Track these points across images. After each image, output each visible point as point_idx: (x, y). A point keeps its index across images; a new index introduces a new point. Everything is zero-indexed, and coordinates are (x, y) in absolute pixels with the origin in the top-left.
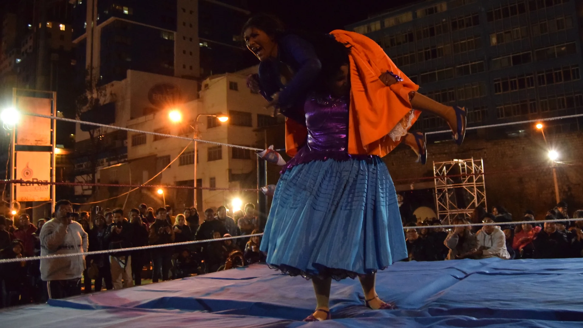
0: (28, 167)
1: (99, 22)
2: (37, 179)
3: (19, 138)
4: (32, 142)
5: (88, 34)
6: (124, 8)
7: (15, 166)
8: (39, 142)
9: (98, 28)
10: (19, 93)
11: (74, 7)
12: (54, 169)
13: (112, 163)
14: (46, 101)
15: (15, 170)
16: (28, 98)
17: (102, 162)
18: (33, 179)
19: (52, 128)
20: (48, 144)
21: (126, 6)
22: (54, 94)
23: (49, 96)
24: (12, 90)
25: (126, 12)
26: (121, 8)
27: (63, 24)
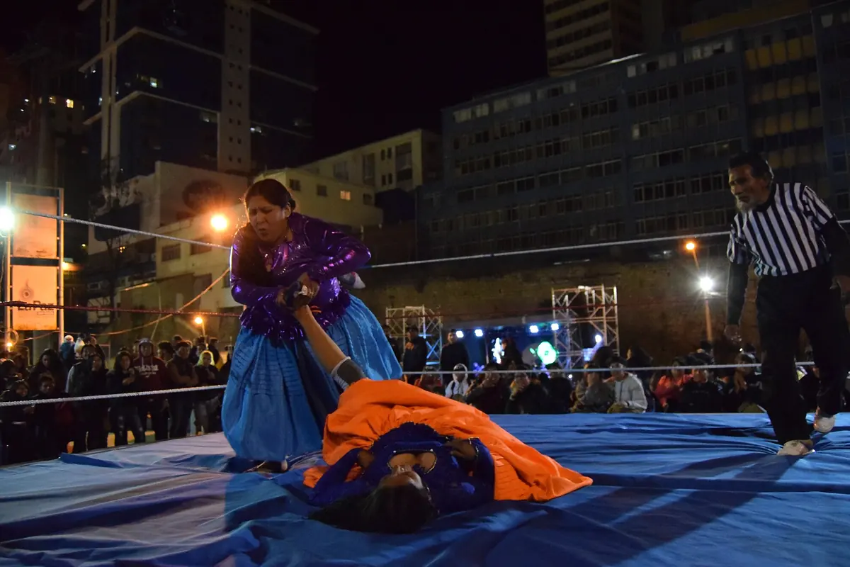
0: (27, 286)
1: (118, 98)
2: (39, 302)
3: (16, 248)
4: (32, 254)
5: (103, 114)
6: (152, 79)
7: (11, 284)
8: (42, 254)
9: (117, 107)
10: (15, 190)
11: (86, 77)
12: (62, 289)
13: (135, 282)
14: (51, 200)
15: (11, 289)
16: (26, 196)
17: (123, 281)
18: (35, 302)
19: (58, 235)
20: (54, 257)
21: (155, 77)
22: (61, 191)
23: (53, 194)
24: (5, 185)
25: (154, 85)
26: (146, 79)
27: (71, 99)
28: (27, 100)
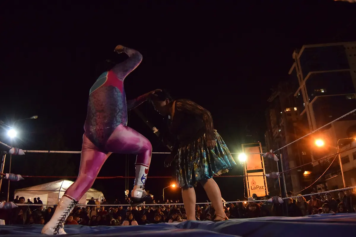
0: (253, 180)
1: (310, 101)
2: (258, 186)
3: (247, 167)
4: (253, 168)
5: (306, 109)
6: (321, 90)
7: (248, 180)
8: (257, 168)
9: (311, 104)
10: (245, 146)
11: (297, 97)
12: (266, 180)
13: (334, 175)
14: (257, 147)
15: (248, 182)
16: (249, 148)
18: (257, 186)
19: (262, 160)
20: (261, 168)
21: (322, 89)
22: (260, 144)
23: (258, 145)
24: (241, 146)
25: (323, 91)
26: (319, 91)
27: (295, 107)
28: (281, 112)
